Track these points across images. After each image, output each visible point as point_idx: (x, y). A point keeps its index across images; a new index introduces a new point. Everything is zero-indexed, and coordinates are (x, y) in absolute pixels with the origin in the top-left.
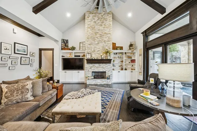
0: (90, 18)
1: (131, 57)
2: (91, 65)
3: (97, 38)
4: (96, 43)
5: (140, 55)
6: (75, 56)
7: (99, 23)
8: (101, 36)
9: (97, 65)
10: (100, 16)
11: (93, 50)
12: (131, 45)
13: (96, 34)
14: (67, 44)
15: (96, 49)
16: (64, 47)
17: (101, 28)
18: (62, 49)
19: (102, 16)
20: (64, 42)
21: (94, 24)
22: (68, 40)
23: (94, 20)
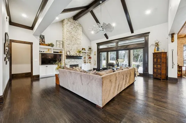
0: (68, 24)
1: (89, 56)
2: (69, 60)
3: (73, 40)
4: (73, 44)
5: (95, 55)
6: (54, 52)
7: (74, 30)
8: (76, 40)
9: (73, 60)
10: (75, 25)
11: (70, 49)
12: (90, 48)
13: (72, 38)
14: (44, 40)
15: (72, 48)
16: (42, 43)
17: (76, 34)
18: (40, 44)
19: (76, 26)
20: (41, 37)
21: (71, 30)
22: (44, 36)
23: (71, 27)
